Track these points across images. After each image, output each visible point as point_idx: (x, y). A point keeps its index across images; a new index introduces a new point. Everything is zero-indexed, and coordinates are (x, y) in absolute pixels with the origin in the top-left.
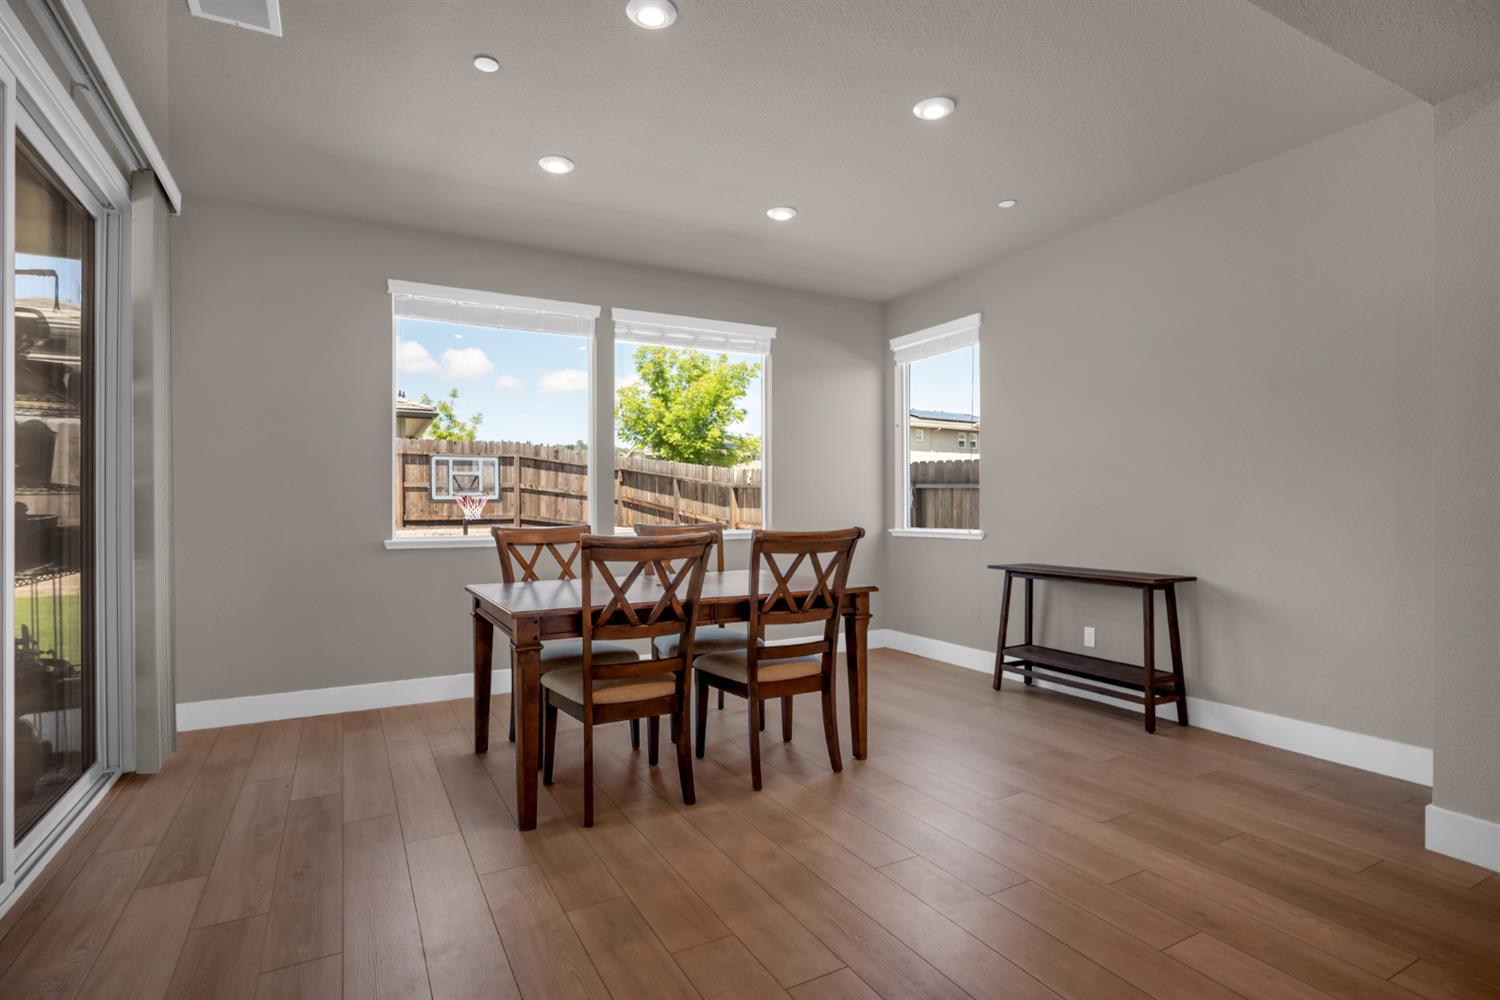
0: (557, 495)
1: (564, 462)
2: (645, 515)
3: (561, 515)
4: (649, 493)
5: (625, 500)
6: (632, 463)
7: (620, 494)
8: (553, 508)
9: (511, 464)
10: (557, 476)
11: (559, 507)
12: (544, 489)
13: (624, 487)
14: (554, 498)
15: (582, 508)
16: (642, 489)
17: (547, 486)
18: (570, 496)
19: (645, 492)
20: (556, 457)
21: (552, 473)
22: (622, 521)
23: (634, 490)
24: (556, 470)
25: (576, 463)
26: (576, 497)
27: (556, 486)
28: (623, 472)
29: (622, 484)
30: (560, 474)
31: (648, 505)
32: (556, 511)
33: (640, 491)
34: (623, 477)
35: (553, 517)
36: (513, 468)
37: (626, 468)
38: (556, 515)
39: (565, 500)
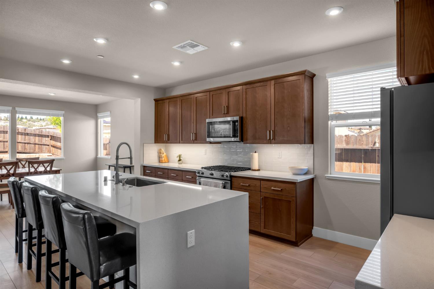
0: (25, 143)
1: (28, 133)
2: (58, 150)
3: (27, 150)
4: (59, 143)
5: (52, 145)
6: (54, 133)
7: (50, 143)
8: (24, 148)
9: (7, 133)
10: (25, 137)
11: (26, 147)
12: (20, 142)
13: (51, 141)
14: (24, 144)
15: (35, 148)
16: (57, 142)
17: (21, 140)
18: (30, 144)
19: (58, 143)
20: (25, 131)
21: (23, 136)
22: (51, 151)
23: (54, 142)
24: (25, 135)
25: (33, 133)
26: (33, 144)
27: (25, 140)
28: (51, 136)
29: (51, 139)
30: (26, 136)
31: (59, 147)
32: (25, 149)
33: (56, 142)
34: (51, 138)
35: (23, 150)
36: (7, 134)
37: (52, 135)
38: (25, 150)
39: (29, 145)
